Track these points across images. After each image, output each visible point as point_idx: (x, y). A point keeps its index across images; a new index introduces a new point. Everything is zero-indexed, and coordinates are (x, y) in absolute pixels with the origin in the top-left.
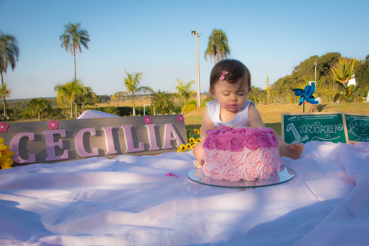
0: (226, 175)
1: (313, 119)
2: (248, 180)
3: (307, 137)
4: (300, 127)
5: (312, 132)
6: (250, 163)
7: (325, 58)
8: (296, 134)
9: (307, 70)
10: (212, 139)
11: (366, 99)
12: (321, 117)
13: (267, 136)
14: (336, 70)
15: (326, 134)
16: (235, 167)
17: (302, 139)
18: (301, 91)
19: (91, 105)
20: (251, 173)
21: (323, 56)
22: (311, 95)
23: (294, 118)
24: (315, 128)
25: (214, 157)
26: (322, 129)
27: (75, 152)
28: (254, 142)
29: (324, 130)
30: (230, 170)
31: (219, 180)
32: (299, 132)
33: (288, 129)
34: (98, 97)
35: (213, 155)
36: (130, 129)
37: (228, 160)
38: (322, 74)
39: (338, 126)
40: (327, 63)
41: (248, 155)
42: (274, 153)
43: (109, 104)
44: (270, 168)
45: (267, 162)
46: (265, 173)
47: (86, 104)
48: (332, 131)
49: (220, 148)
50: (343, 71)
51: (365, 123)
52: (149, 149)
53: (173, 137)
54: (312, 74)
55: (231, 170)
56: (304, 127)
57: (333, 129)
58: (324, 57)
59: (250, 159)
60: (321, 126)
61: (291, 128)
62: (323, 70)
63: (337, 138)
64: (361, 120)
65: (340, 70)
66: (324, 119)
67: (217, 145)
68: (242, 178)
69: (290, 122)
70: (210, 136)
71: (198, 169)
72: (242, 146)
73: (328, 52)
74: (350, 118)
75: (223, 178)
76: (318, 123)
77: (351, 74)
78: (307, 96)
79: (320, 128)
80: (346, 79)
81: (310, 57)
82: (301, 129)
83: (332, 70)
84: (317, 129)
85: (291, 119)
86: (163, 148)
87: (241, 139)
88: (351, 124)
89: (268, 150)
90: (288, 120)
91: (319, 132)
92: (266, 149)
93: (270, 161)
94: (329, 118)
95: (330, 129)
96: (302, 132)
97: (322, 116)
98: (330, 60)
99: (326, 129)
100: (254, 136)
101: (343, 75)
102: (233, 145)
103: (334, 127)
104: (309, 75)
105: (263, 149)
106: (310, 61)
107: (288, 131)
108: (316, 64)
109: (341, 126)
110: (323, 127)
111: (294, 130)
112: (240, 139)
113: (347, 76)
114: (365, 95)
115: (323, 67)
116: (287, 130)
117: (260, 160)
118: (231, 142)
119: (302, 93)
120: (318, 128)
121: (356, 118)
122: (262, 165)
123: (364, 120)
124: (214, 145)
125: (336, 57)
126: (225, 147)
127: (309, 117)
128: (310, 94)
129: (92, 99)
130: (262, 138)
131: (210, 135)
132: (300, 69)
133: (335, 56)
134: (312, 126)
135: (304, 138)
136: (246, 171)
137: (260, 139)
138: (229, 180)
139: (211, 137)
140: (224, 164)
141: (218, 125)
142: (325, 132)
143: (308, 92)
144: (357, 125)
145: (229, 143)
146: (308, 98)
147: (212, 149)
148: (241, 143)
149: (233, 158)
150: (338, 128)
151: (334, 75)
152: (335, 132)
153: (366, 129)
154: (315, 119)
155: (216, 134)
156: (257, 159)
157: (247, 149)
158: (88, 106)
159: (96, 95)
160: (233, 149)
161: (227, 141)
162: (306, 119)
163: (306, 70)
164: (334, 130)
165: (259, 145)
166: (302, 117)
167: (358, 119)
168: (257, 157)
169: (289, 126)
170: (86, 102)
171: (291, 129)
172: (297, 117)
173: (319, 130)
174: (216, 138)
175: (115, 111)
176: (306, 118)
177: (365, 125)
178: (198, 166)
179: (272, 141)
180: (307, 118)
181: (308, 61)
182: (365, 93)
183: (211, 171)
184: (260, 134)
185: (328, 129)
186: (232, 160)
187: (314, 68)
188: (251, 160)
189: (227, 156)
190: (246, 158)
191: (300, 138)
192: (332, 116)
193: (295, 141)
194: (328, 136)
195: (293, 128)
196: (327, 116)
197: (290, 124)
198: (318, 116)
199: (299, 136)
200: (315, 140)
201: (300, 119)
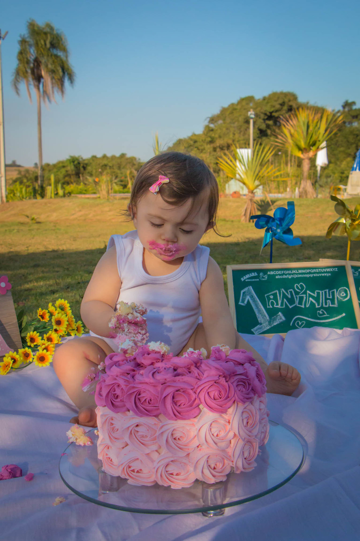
0: (161, 475)
1: (293, 278)
2: (212, 481)
3: (281, 317)
4: (266, 295)
5: (291, 305)
6: (215, 442)
7: (268, 103)
8: (260, 311)
9: (234, 123)
10: (123, 386)
11: (345, 189)
12: (307, 273)
13: (246, 374)
14: (292, 131)
15: (319, 309)
16: (182, 454)
17: (272, 323)
18: (266, 219)
20: (218, 464)
21: (264, 99)
22: (287, 227)
23: (253, 274)
24: (297, 298)
25: (131, 431)
26: (311, 299)
28: (223, 393)
29: (314, 301)
30: (171, 463)
31: (144, 487)
32: (265, 307)
33: (243, 301)
35: (128, 428)
37: (167, 441)
38: (262, 133)
39: (340, 292)
40: (273, 112)
41: (211, 424)
42: (260, 409)
44: (254, 444)
45: (250, 434)
46: (245, 459)
48: (329, 302)
49: (148, 413)
50: (305, 134)
54: (242, 133)
55: (172, 461)
56: (275, 295)
57: (331, 297)
58: (266, 101)
59: (215, 435)
60: (308, 292)
61: (248, 298)
62: (263, 127)
63: (340, 317)
65: (301, 132)
66: (313, 277)
67: (138, 404)
68: (198, 479)
69: (246, 284)
70: (116, 379)
71: (80, 446)
72: (198, 406)
73: (275, 91)
74: (359, 273)
75: (155, 481)
76: (301, 286)
77: (319, 141)
78: (279, 230)
79: (306, 296)
80: (311, 149)
81: (239, 99)
82: (269, 299)
83: (286, 131)
84: (301, 299)
85: (248, 279)
87: (194, 390)
89: (251, 407)
90: (242, 279)
91: (305, 305)
92: (247, 404)
93: (255, 431)
94: (323, 275)
95: (326, 299)
96: (271, 307)
97: (308, 271)
98: (278, 107)
99: (317, 299)
100: (222, 380)
101: (305, 143)
102: (176, 405)
103: (333, 293)
104: (237, 136)
105: (241, 406)
106: (239, 107)
107: (242, 304)
108: (251, 114)
109: (346, 292)
110: (312, 294)
111: (254, 301)
112: (192, 389)
113: (313, 144)
114: (341, 177)
115: (264, 120)
116: (240, 303)
117: (237, 433)
118: (173, 398)
119: (267, 222)
120: (303, 297)
122: (241, 443)
124: (130, 404)
125: (289, 101)
126: (158, 409)
127: (282, 272)
128: (284, 224)
130: (238, 382)
131: (117, 376)
132: (220, 122)
133: (286, 100)
134: (291, 292)
135: (275, 319)
136: (207, 461)
137: (235, 384)
138: (170, 486)
139: (121, 382)
140: (155, 447)
141: (130, 347)
142: (316, 304)
143: (281, 220)
145: (169, 401)
146: (281, 234)
147: (124, 412)
148: (195, 399)
149: (177, 435)
150: (339, 295)
151: (290, 140)
152: (336, 305)
154: (295, 276)
155: (132, 373)
156: (229, 431)
157: (208, 411)
160: (178, 415)
161: (164, 395)
162: (277, 277)
163: (232, 125)
164: (333, 302)
165: (233, 399)
166: (269, 273)
168: (229, 427)
169: (244, 293)
171: (248, 301)
172: (259, 274)
173: (304, 300)
174: (134, 387)
176: (277, 275)
178: (78, 440)
179: (256, 382)
180: (280, 275)
181: (235, 107)
182: (341, 175)
183: (122, 464)
184: (233, 373)
185: (322, 299)
186: (175, 439)
187: (247, 122)
188: (217, 435)
189: (162, 433)
190: (208, 431)
191: (268, 318)
192: (328, 270)
193: (258, 326)
194: (324, 314)
195: (252, 297)
196: (317, 271)
197: (246, 289)
198: (300, 271)
199: (267, 316)
200: (298, 323)
201: (266, 277)
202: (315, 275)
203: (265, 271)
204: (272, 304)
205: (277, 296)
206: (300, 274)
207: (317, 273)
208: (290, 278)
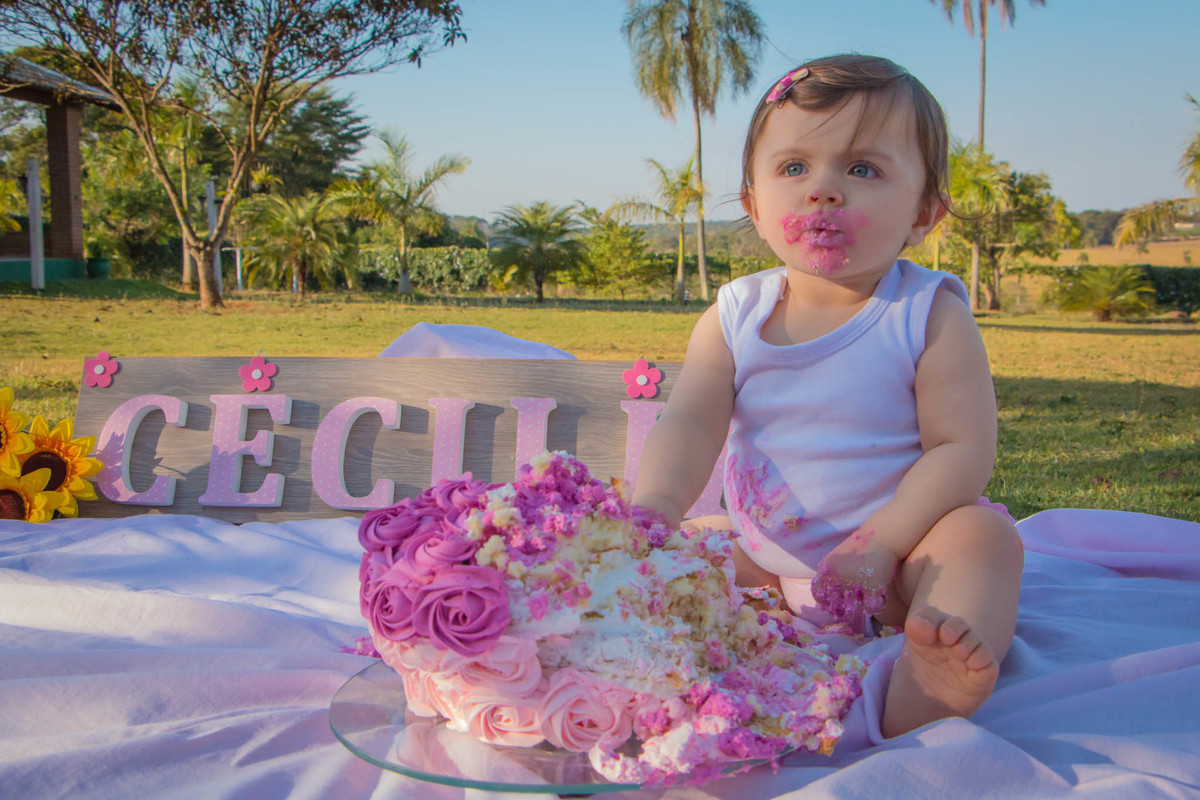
19: (1043, 256)
34: (1074, 220)
43: (1146, 251)
47: (1017, 250)
129: (1049, 225)
158: (1029, 258)
159: (1065, 213)
170: (1019, 242)
175: (1131, 286)
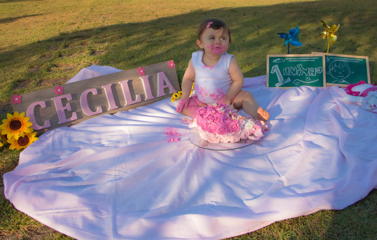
3: (289, 80)
4: (283, 69)
5: (294, 74)
8: (280, 76)
12: (304, 60)
15: (307, 77)
17: (284, 82)
23: (279, 59)
24: (297, 71)
26: (304, 72)
27: (81, 112)
29: (305, 73)
32: (282, 74)
33: (273, 72)
36: (127, 84)
39: (318, 69)
48: (312, 74)
51: (343, 64)
52: (145, 100)
53: (166, 84)
56: (287, 69)
57: (313, 71)
60: (303, 68)
61: (275, 70)
63: (316, 81)
64: (340, 61)
69: (275, 64)
74: (331, 59)
76: (300, 66)
79: (302, 71)
82: (285, 71)
84: (299, 71)
85: (276, 61)
86: (157, 96)
88: (331, 65)
90: (273, 62)
91: (301, 75)
94: (311, 60)
95: (311, 72)
96: (285, 75)
97: (304, 58)
99: (307, 72)
103: (315, 70)
107: (272, 73)
109: (321, 69)
110: (305, 69)
111: (278, 72)
121: (336, 59)
123: (343, 61)
134: (295, 68)
135: (286, 81)
142: (306, 75)
144: (335, 66)
152: (315, 75)
153: (343, 71)
154: (298, 61)
164: (314, 73)
166: (286, 59)
167: (338, 60)
169: (273, 68)
171: (275, 71)
176: (290, 60)
177: (343, 65)
180: (291, 60)
185: (309, 72)
191: (283, 80)
192: (314, 58)
193: (278, 83)
194: (309, 79)
195: (277, 70)
196: (309, 58)
197: (274, 66)
198: (301, 59)
199: (283, 79)
200: (296, 83)
201: (284, 61)
202: (307, 61)
203: (284, 58)
204: (286, 73)
205: (288, 70)
206: (300, 60)
207: (309, 60)
208: (295, 61)
